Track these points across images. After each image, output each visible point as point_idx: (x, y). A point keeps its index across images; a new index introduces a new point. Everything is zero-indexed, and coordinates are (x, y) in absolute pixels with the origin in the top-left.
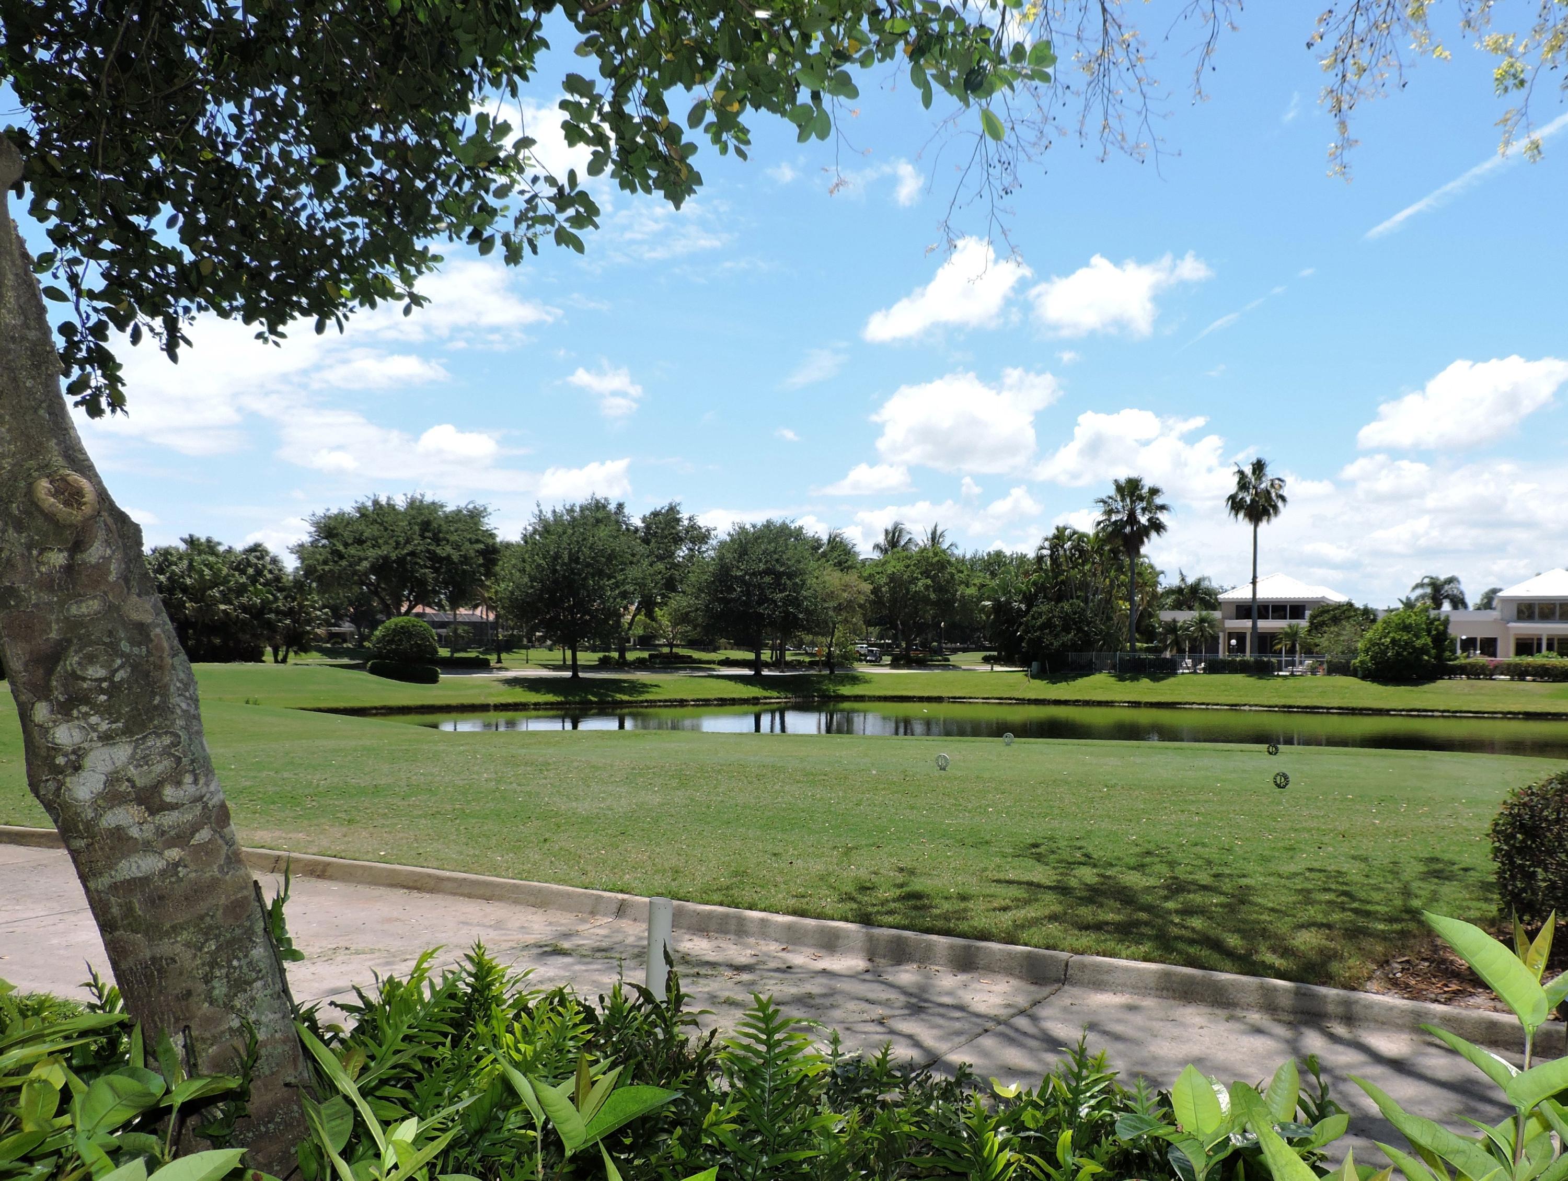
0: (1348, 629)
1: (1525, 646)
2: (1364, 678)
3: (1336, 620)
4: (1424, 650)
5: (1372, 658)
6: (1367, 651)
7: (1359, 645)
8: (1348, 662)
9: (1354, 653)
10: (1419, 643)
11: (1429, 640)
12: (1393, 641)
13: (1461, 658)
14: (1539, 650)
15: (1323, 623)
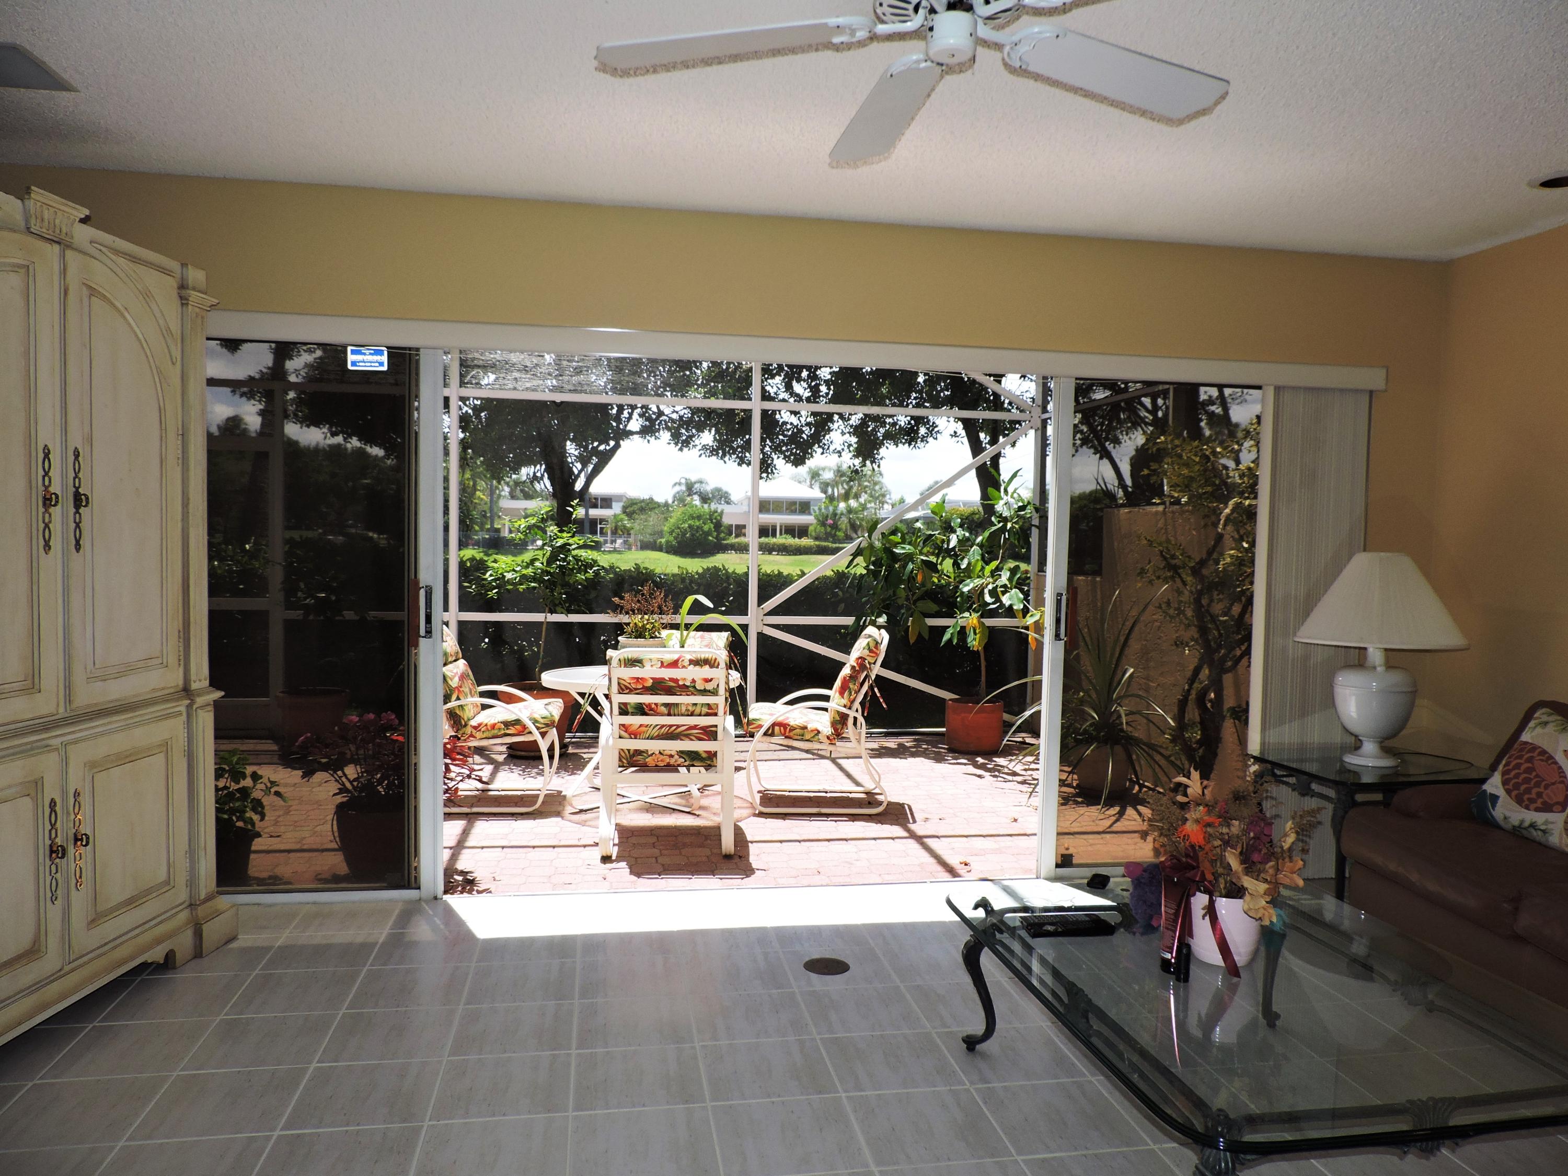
0: (653, 518)
1: (764, 531)
2: (667, 552)
3: (642, 510)
4: (709, 533)
5: (676, 538)
6: (671, 533)
7: (666, 528)
8: (655, 542)
9: (660, 533)
10: (706, 528)
11: (712, 526)
12: (690, 527)
13: (732, 540)
14: (774, 535)
15: (634, 512)
